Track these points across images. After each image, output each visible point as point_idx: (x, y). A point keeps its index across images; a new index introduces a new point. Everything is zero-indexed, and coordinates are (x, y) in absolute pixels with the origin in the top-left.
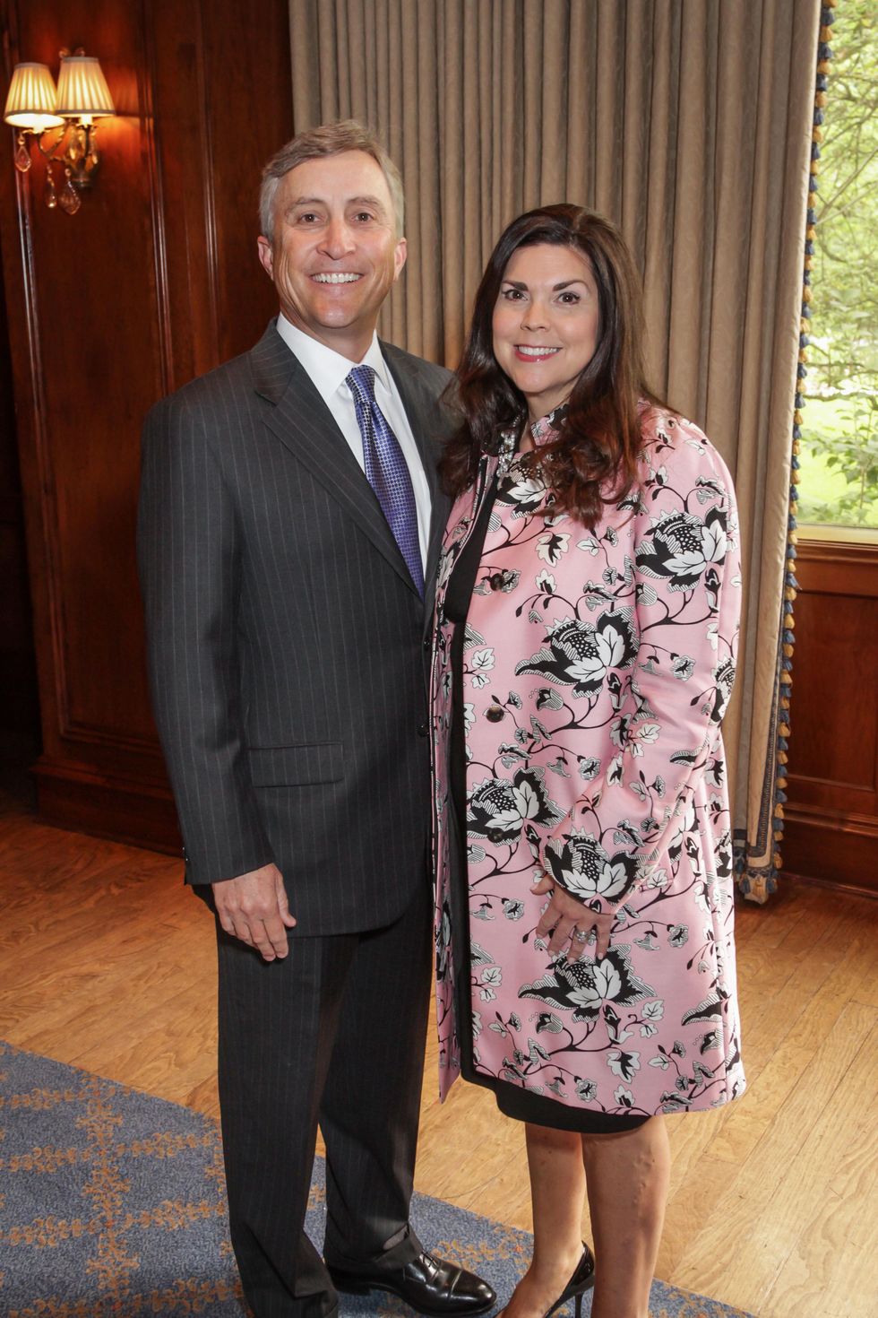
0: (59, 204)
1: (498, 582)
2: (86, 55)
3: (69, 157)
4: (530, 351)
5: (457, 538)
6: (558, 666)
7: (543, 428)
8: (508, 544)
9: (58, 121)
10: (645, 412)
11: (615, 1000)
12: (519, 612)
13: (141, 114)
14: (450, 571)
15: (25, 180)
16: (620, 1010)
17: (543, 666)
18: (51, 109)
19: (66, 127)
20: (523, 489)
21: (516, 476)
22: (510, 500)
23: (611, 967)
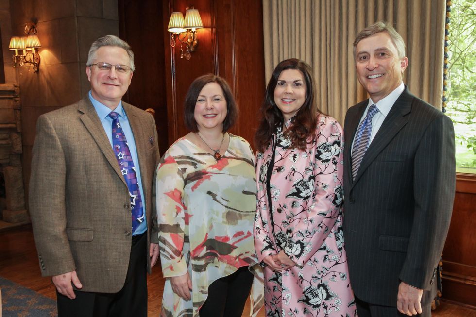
0: (184, 57)
1: (279, 170)
2: (195, 9)
3: (188, 42)
4: (286, 100)
5: (268, 160)
6: (297, 194)
7: (288, 123)
8: (281, 159)
9: (185, 30)
10: (318, 116)
11: (325, 300)
12: (286, 178)
13: (212, 27)
14: (266, 170)
15: (174, 49)
16: (327, 303)
17: (293, 194)
18: (183, 26)
19: (187, 32)
20: (284, 142)
21: (282, 138)
22: (281, 146)
23: (323, 289)
